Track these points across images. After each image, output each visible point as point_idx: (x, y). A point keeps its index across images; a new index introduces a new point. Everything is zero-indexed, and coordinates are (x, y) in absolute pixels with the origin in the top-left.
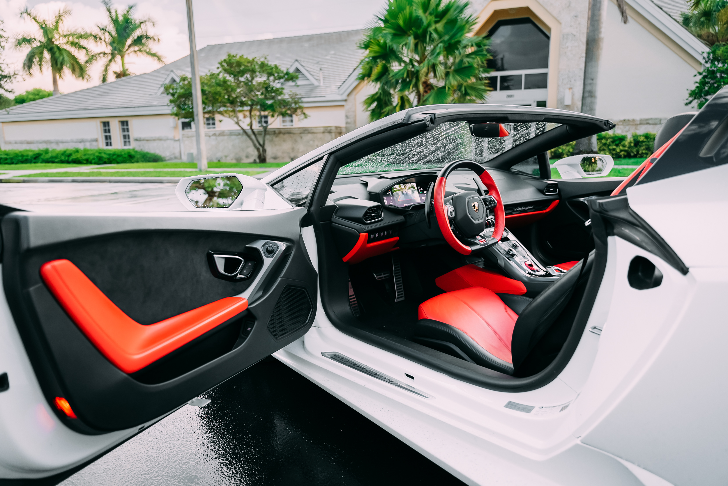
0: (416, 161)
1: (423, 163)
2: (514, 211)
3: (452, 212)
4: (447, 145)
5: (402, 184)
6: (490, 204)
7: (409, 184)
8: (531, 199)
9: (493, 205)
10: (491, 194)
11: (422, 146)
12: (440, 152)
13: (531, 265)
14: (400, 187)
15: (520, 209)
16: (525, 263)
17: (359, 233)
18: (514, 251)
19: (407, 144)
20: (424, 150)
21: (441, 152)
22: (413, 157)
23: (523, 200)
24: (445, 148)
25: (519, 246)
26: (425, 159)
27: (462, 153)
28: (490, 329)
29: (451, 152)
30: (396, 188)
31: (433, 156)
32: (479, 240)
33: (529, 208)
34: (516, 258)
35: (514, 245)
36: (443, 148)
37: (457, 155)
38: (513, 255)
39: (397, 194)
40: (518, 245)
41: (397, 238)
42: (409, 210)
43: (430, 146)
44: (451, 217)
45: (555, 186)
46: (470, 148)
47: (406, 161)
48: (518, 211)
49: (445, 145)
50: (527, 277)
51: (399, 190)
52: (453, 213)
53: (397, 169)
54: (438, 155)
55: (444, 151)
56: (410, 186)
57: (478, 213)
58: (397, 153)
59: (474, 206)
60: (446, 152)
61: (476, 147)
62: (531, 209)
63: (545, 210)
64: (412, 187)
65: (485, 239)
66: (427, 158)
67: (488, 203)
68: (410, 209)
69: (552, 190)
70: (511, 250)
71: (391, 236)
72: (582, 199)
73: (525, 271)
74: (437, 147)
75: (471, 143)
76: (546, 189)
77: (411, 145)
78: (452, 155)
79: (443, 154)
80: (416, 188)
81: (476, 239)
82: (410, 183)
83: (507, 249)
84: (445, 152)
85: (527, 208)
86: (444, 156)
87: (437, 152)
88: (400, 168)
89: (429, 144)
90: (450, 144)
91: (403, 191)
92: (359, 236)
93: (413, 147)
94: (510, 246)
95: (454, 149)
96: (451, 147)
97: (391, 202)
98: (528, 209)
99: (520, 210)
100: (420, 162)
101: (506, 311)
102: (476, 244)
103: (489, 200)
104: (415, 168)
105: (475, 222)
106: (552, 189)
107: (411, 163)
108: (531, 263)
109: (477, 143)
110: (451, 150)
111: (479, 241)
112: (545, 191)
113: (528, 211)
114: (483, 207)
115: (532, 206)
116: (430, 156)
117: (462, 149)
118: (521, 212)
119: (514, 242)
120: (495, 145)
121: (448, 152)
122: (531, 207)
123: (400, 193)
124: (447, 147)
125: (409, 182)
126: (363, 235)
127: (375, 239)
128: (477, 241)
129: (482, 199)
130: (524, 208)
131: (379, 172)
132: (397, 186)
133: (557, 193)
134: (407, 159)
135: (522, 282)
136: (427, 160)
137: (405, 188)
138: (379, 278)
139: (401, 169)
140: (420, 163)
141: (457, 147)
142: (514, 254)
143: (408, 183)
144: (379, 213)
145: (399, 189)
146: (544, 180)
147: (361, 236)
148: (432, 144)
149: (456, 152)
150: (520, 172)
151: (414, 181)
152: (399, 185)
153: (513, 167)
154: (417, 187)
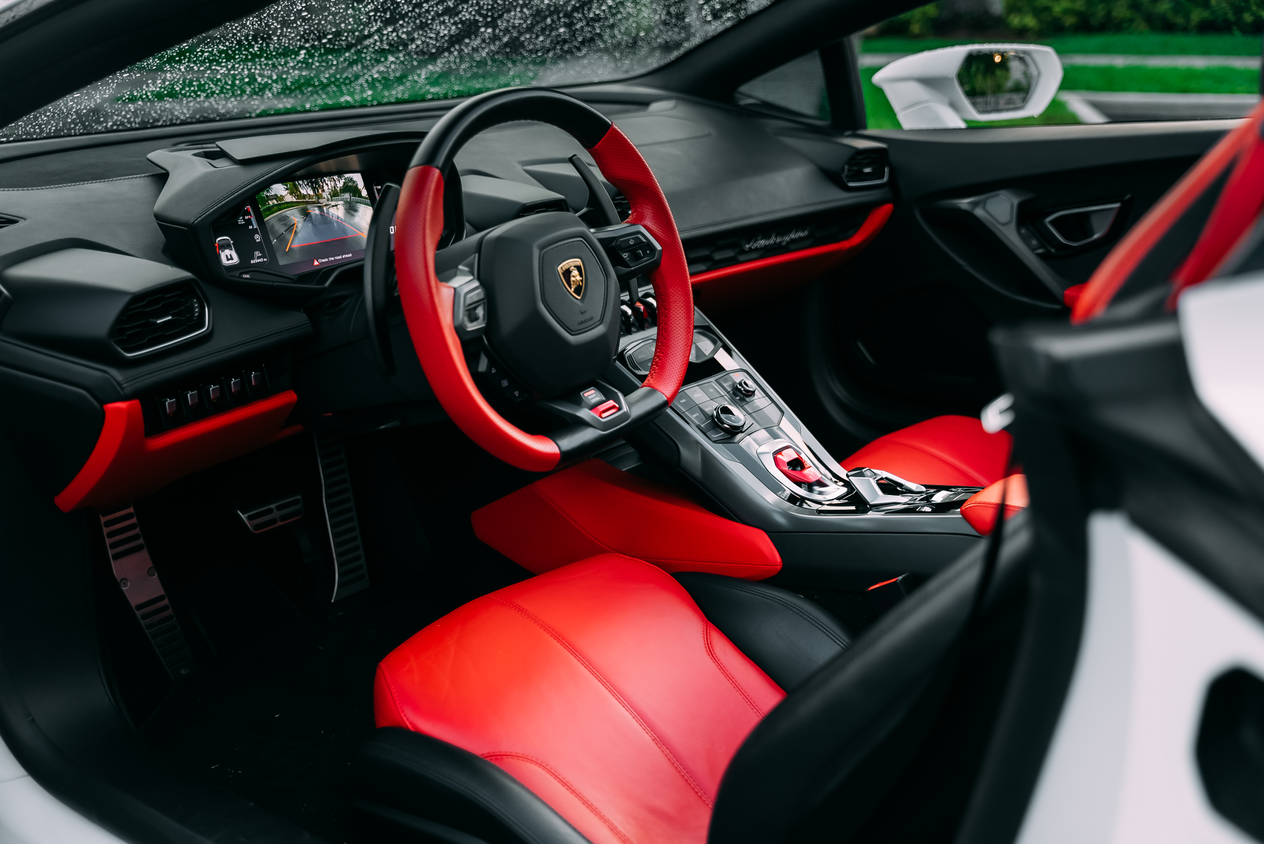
0: (398, 74)
1: (426, 78)
2: (743, 252)
3: (475, 308)
4: (501, 16)
5: (302, 178)
6: (636, 257)
7: (336, 177)
8: (798, 207)
9: (646, 261)
10: (638, 220)
11: (401, 22)
12: (478, 41)
13: (797, 464)
14: (294, 191)
15: (762, 243)
16: (775, 459)
17: (102, 403)
18: (739, 415)
19: (334, 15)
20: (416, 35)
21: (484, 41)
22: (378, 61)
23: (772, 212)
24: (494, 26)
25: (759, 393)
26: (430, 67)
27: (565, 41)
28: (646, 737)
29: (522, 39)
30: (276, 197)
31: (456, 53)
32: (593, 407)
33: (793, 236)
34: (746, 442)
35: (739, 390)
36: (487, 25)
37: (548, 51)
38: (735, 431)
39: (284, 219)
40: (752, 385)
41: (290, 397)
42: (325, 289)
43: (433, 19)
44: (471, 327)
45: (876, 158)
46: (588, 25)
47: (357, 77)
48: (757, 249)
49: (492, 16)
50: (785, 514)
51: (290, 205)
52: (480, 312)
53: (330, 102)
54: (475, 50)
55: (494, 35)
56: (340, 184)
57: (582, 300)
58: (306, 48)
59: (567, 273)
60: (505, 39)
61: (611, 21)
62: (801, 239)
63: (847, 238)
64: (347, 188)
65: (617, 400)
66: (435, 61)
67: (625, 256)
68: (327, 284)
69: (868, 170)
70: (726, 410)
71: (262, 393)
72: (964, 203)
73: (775, 487)
74: (462, 22)
75: (589, 9)
76: (849, 170)
77: (353, 16)
78: (531, 51)
79: (492, 47)
80: (364, 193)
81: (578, 402)
82: (340, 173)
83: (711, 408)
84: (500, 39)
85: (787, 239)
86: (498, 53)
87: (467, 41)
88: (342, 100)
89: (428, 11)
90: (509, 11)
91: (309, 206)
92: (102, 414)
93: (366, 25)
94: (723, 393)
95: (529, 29)
96: (517, 22)
97: (257, 254)
98: (793, 241)
99: (766, 246)
100: (416, 78)
101: (710, 651)
102: (582, 424)
103: (632, 242)
104: (399, 96)
105: (572, 339)
106: (867, 166)
107: (379, 81)
108: (796, 456)
109: (610, 7)
110: (521, 34)
111: (592, 413)
112: (847, 176)
113: (793, 247)
114: (607, 274)
115: (803, 231)
116: (446, 54)
117: (562, 30)
118: (767, 252)
119: (738, 378)
120: (677, 14)
121: (511, 38)
122: (801, 234)
123: (294, 216)
124: (502, 24)
125: (334, 169)
126: (119, 409)
127: (183, 417)
128: (584, 414)
129: (601, 240)
130: (779, 240)
131: (259, 116)
132: (279, 189)
133: (885, 179)
134: (357, 68)
135: (766, 532)
136: (438, 69)
137: (319, 197)
138: (257, 527)
139: (347, 102)
140: (416, 82)
141: (538, 23)
142: (737, 428)
143: (330, 174)
144: (193, 312)
145: (289, 198)
146: (842, 135)
147: (108, 417)
148: (439, 15)
149: (541, 38)
150: (766, 105)
151: (357, 167)
152: (289, 184)
153: (744, 88)
154: (368, 186)
